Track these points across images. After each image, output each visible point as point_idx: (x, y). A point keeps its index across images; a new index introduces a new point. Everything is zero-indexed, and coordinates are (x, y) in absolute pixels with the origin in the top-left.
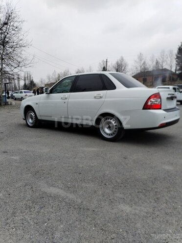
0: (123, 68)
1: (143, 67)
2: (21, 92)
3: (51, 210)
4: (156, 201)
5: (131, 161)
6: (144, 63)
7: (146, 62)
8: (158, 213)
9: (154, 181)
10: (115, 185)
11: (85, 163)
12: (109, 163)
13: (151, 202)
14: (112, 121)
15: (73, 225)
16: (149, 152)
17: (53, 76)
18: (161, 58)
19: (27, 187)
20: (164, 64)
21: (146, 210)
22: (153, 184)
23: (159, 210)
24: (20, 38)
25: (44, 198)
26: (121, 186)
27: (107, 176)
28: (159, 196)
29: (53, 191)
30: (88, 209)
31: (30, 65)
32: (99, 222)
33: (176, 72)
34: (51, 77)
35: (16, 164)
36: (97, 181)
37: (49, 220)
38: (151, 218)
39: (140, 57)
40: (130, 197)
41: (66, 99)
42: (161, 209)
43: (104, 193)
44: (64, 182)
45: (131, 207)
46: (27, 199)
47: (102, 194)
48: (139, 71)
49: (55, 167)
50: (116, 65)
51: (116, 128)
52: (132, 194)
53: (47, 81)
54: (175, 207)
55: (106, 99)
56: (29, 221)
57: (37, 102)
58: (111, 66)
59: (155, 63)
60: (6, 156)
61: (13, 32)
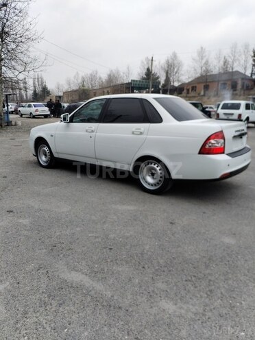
0: (176, 70)
1: (204, 68)
2: (29, 106)
3: (72, 308)
4: (208, 295)
5: (179, 228)
6: (206, 63)
7: (210, 61)
8: (209, 314)
9: (208, 262)
10: (157, 268)
11: (118, 232)
12: (149, 230)
13: (201, 297)
14: (155, 166)
15: (100, 332)
16: (204, 213)
17: (76, 81)
18: (231, 55)
19: (41, 271)
20: (235, 65)
21: (194, 310)
22: (207, 267)
23: (211, 310)
24: (26, 28)
25: (64, 290)
26: (164, 271)
27: (147, 254)
28: (213, 287)
29: (75, 277)
30: (120, 308)
31: (41, 68)
32: (133, 328)
33: (252, 76)
34: (71, 81)
35: (26, 233)
36: (133, 261)
37: (70, 324)
38: (200, 322)
39: (201, 52)
40: (175, 288)
41: (92, 131)
42: (214, 309)
43: (142, 281)
44: (90, 263)
45: (176, 304)
46: (41, 291)
47: (139, 283)
48: (198, 75)
49: (78, 239)
50: (166, 66)
51: (161, 177)
52: (178, 284)
53: (66, 88)
54: (233, 305)
55: (148, 136)
56: (45, 325)
57: (53, 133)
58: (158, 66)
59: (222, 63)
60: (11, 218)
61: (16, 18)
